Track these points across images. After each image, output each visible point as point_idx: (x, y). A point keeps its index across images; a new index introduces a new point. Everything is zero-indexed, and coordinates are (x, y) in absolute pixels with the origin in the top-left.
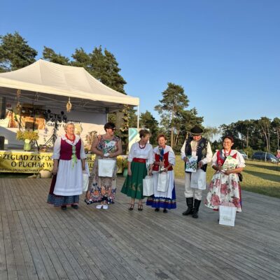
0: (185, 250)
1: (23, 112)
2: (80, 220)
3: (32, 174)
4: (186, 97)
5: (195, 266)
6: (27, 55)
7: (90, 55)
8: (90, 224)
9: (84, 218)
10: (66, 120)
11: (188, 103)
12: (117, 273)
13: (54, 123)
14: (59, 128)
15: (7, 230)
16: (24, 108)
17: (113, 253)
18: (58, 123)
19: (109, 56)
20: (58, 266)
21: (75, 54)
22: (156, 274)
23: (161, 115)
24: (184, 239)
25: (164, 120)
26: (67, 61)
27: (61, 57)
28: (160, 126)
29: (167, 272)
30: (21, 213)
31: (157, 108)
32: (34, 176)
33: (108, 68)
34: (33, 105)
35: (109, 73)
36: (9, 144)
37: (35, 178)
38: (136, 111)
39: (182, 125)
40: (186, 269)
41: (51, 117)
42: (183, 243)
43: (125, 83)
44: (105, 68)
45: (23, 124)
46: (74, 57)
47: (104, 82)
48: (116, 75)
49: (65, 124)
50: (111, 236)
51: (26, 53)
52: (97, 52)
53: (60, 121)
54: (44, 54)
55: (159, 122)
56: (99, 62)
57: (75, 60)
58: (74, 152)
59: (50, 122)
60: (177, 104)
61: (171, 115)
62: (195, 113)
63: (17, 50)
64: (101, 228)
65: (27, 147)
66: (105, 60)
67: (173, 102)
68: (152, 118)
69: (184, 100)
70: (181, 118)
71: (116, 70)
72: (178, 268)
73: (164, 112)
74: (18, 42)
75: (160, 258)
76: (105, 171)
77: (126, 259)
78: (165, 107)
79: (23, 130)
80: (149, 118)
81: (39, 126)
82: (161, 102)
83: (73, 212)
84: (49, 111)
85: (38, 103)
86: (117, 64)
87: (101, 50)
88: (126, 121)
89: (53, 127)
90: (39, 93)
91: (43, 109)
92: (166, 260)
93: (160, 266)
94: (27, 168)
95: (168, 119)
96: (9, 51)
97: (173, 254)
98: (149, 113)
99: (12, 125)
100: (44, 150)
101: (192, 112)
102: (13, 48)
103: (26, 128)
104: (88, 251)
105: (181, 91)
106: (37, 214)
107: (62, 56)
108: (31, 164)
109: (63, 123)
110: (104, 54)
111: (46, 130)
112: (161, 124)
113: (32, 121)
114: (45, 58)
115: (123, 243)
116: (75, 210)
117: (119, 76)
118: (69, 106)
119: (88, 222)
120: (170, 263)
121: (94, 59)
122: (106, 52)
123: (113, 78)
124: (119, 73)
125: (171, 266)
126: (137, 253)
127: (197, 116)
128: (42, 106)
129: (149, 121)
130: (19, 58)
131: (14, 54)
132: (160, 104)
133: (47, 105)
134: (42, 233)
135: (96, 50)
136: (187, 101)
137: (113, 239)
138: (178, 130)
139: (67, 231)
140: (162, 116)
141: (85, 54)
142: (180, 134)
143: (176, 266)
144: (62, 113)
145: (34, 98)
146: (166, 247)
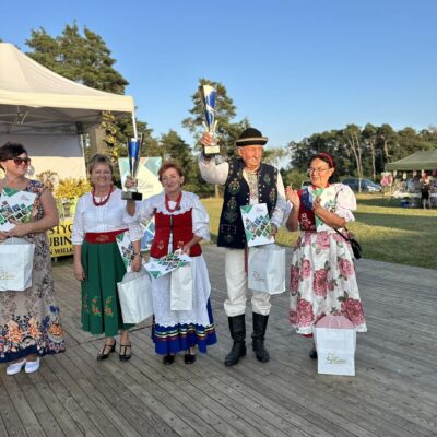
4: (230, 102)
7: (59, 38)
11: (235, 111)
19: (91, 37)
21: (30, 38)
23: (194, 133)
28: (194, 153)
31: (186, 122)
33: (94, 60)
35: (96, 67)
39: (228, 148)
43: (126, 84)
44: (89, 60)
46: (31, 44)
47: (89, 83)
48: (108, 71)
52: (70, 32)
55: (192, 146)
56: (76, 50)
66: (86, 46)
68: (180, 140)
69: (228, 106)
70: (226, 137)
71: (108, 63)
73: (198, 128)
78: (199, 121)
80: (176, 142)
82: (192, 112)
86: (109, 52)
87: (76, 29)
98: (175, 133)
101: (243, 125)
105: (222, 92)
110: (83, 36)
112: (196, 150)
121: (66, 44)
122: (86, 31)
123: (103, 75)
124: (114, 67)
129: (176, 147)
132: (190, 115)
135: (68, 29)
136: (233, 108)
140: (196, 137)
141: (49, 38)
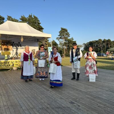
1: (2, 43)
2: (34, 85)
3: (9, 69)
4: (68, 33)
9: (36, 84)
10: (21, 46)
12: (54, 104)
13: (16, 47)
14: (18, 49)
15: (5, 92)
17: (51, 96)
18: (18, 47)
20: (29, 104)
28: (59, 46)
30: (8, 85)
32: (11, 70)
34: (6, 40)
35: (36, 25)
41: (14, 45)
45: (3, 49)
50: (48, 90)
52: (30, 16)
53: (18, 46)
57: (21, 21)
58: (29, 58)
59: (14, 47)
61: (63, 41)
62: (73, 39)
65: (6, 58)
70: (67, 42)
73: (60, 40)
78: (61, 38)
79: (3, 51)
80: (54, 43)
81: (10, 49)
83: (30, 82)
84: (13, 42)
85: (8, 39)
89: (16, 49)
90: (9, 35)
91: (11, 41)
94: (7, 67)
100: (14, 59)
104: (40, 97)
106: (16, 85)
107: (16, 19)
108: (8, 65)
109: (20, 47)
111: (13, 51)
113: (7, 47)
116: (31, 82)
117: (40, 26)
118: (22, 40)
128: (10, 41)
133: (12, 40)
134: (19, 92)
136: (69, 35)
140: (60, 42)
144: (19, 43)
145: (6, 37)
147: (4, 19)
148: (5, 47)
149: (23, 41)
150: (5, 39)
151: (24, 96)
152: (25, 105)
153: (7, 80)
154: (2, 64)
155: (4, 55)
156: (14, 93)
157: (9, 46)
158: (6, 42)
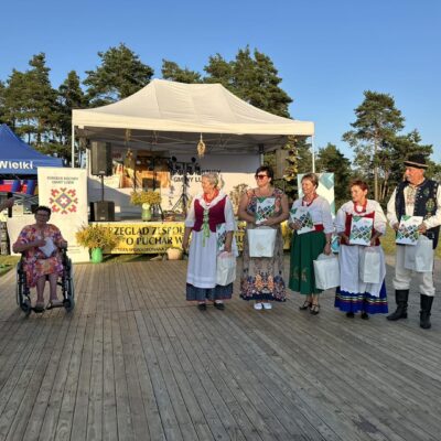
0: (407, 381)
1: (139, 162)
2: (226, 326)
4: (398, 113)
5: (427, 412)
6: (139, 77)
7: (232, 63)
8: (242, 333)
9: (231, 323)
10: (199, 170)
11: (403, 123)
12: (286, 417)
13: (182, 176)
14: (190, 183)
15: (118, 342)
16: (139, 158)
17: (279, 382)
18: (189, 176)
19: (262, 60)
20: (190, 401)
21: (208, 65)
22: (355, 423)
23: (354, 148)
24: (404, 361)
25: (360, 157)
26: (197, 78)
27: (188, 74)
28: (353, 168)
29: (375, 422)
30: (138, 314)
31: (346, 136)
32: (160, 257)
33: (261, 81)
34: (151, 152)
35: (263, 87)
36: (122, 212)
37: (160, 260)
38: (310, 145)
39: (393, 162)
40: (410, 416)
41: (177, 168)
42: (402, 368)
43: (290, 101)
44: (257, 81)
45: (140, 182)
46: (208, 70)
47: (256, 103)
48: (274, 91)
49: (198, 176)
50: (275, 354)
51: (138, 73)
52: (243, 56)
53: (191, 174)
54: (164, 72)
55: (352, 160)
56: (247, 73)
57: (209, 76)
58: (206, 219)
59: (177, 176)
60: (383, 127)
61: (372, 147)
62: (417, 139)
63: (124, 71)
64: (258, 340)
65: (146, 215)
66: (256, 68)
67: (375, 124)
68: (338, 154)
69: (395, 119)
70: (391, 150)
71: (275, 82)
72: (396, 415)
73: (360, 142)
74: (125, 59)
75: (362, 395)
76: (260, 247)
77: (301, 394)
78: (362, 134)
79: (140, 190)
80: (334, 156)
81: (162, 183)
82: (354, 125)
83: (214, 313)
84: (174, 159)
85: (157, 148)
86: (275, 72)
87: (248, 53)
88: (293, 163)
89: (181, 183)
90: (157, 132)
91: (165, 156)
92: (372, 398)
93: (362, 409)
94: (149, 246)
95: (367, 153)
96: (115, 75)
97: (384, 388)
98: (334, 147)
99: (125, 185)
100: (171, 218)
101: (411, 138)
102: (119, 69)
103: (144, 186)
104: (238, 378)
105: (390, 103)
106: (162, 316)
107: (190, 70)
108: (153, 241)
109: (195, 176)
110: (253, 58)
111: (172, 188)
112: (355, 164)
113: (152, 177)
114: (166, 77)
115: (296, 366)
117: (279, 91)
118: (201, 148)
119: (237, 329)
120: (379, 403)
121: (238, 68)
122: (257, 54)
123: (269, 95)
124: (279, 86)
125: (382, 410)
126: (319, 385)
127: (420, 144)
128: (163, 152)
129: (333, 161)
130: (128, 83)
131: (121, 77)
132: (353, 129)
133: (171, 149)
135: (241, 53)
136: (401, 120)
137: (278, 359)
138: (386, 170)
139: (205, 344)
140: (357, 150)
141: (224, 64)
142: (390, 178)
143: (391, 410)
144: (194, 160)
146: (371, 376)
147: (150, 74)
148: (145, 174)
149: (205, 153)
150: (147, 148)
151: (179, 367)
152: (175, 403)
153: (139, 296)
154: (131, 236)
155: (140, 204)
156: (149, 350)
157: (160, 173)
158: (149, 158)
